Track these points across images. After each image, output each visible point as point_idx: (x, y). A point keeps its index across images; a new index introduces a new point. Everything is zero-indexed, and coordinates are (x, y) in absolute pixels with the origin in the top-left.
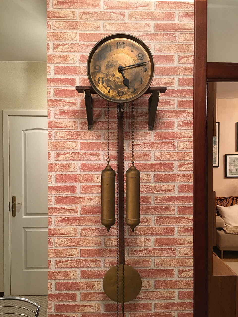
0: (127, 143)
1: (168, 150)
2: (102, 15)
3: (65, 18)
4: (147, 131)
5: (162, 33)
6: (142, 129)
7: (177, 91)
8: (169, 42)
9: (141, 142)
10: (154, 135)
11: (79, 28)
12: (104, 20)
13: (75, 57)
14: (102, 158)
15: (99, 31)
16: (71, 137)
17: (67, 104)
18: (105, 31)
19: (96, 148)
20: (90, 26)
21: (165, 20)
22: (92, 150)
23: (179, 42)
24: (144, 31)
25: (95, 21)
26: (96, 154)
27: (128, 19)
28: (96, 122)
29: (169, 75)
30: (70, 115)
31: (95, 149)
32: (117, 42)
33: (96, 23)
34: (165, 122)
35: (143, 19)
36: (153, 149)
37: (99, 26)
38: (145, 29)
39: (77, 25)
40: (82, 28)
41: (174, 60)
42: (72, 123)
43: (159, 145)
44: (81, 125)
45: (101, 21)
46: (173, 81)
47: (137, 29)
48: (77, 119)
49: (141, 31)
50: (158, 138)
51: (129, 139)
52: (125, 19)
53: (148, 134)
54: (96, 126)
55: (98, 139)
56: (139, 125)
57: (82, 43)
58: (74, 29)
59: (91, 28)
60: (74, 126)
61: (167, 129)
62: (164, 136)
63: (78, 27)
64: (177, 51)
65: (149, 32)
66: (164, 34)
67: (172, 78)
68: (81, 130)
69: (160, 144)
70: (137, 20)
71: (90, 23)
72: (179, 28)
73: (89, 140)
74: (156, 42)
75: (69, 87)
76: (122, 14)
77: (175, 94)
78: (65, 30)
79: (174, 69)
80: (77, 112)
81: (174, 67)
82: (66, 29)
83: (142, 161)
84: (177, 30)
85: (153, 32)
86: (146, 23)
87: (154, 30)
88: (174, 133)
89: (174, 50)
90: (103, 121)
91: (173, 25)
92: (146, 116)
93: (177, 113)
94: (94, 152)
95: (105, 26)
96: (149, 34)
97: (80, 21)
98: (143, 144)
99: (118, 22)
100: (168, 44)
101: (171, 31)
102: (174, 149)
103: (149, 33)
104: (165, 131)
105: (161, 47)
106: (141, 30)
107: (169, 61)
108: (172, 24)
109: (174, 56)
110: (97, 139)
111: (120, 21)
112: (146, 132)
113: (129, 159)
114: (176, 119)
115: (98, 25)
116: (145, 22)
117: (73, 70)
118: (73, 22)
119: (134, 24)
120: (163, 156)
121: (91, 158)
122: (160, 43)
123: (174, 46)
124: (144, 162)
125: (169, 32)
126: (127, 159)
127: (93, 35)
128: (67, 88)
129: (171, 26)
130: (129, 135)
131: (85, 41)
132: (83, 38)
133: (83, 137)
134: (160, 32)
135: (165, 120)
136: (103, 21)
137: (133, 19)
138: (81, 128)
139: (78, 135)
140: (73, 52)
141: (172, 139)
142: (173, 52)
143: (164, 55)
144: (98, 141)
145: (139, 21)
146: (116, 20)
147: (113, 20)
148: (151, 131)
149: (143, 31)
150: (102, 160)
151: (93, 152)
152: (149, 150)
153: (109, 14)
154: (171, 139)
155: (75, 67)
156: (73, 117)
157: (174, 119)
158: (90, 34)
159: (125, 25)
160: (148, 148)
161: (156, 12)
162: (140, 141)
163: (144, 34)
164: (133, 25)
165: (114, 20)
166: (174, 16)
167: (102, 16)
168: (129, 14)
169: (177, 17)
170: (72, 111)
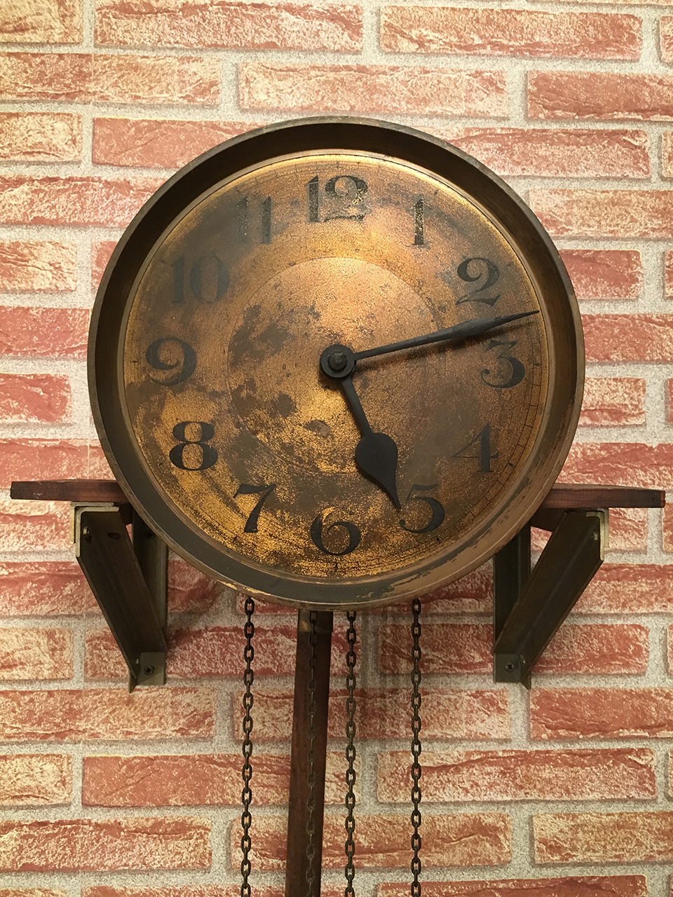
0: (369, 760)
1: (613, 800)
2: (232, 22)
3: (18, 37)
4: (484, 686)
5: (572, 127)
6: (457, 675)
7: (657, 456)
8: (608, 179)
9: (455, 754)
10: (528, 710)
11: (95, 93)
12: (238, 51)
13: (69, 256)
14: (219, 855)
15: (211, 107)
16: (28, 729)
17: (12, 526)
18: (244, 111)
19: (183, 792)
20: (159, 81)
21: (585, 59)
22: (158, 807)
23: (662, 178)
24: (469, 115)
25: (189, 54)
26: (181, 829)
27: (379, 47)
28: (182, 636)
29: (612, 363)
30: (27, 592)
31: (172, 801)
32: (316, 179)
33: (194, 67)
34: (590, 632)
35: (460, 47)
36: (521, 795)
37: (213, 84)
38: (473, 106)
39: (82, 76)
40: (110, 92)
41: (637, 280)
42: (39, 645)
43: (558, 772)
44: (92, 654)
45: (221, 55)
46: (635, 394)
47: (425, 101)
48: (69, 616)
49: (453, 117)
50: (555, 728)
51: (381, 737)
52: (358, 46)
53: (493, 704)
54: (183, 659)
55: (196, 739)
56: (439, 650)
57: (109, 174)
58: (63, 98)
59: (165, 95)
60: (47, 659)
61: (603, 675)
62: (588, 714)
63: (92, 87)
64: (654, 230)
65: (499, 119)
66: (579, 136)
67: (629, 380)
68: (91, 681)
69: (565, 763)
70: (427, 55)
71: (161, 62)
72: (664, 103)
73: (136, 743)
74: (534, 177)
75: (27, 425)
76: (342, 19)
77: (645, 471)
78: (14, 102)
79: (637, 330)
80: (69, 576)
81: (640, 318)
82: (20, 95)
83: (460, 868)
84: (654, 111)
85: (518, 121)
86: (478, 74)
87: (526, 112)
88: (645, 696)
89: (636, 221)
90: (225, 629)
91: (631, 87)
92: (479, 595)
93: (663, 582)
94: (172, 815)
95: (244, 84)
96: (499, 131)
97: (104, 52)
98: (462, 765)
99: (319, 63)
100: (605, 187)
101: (621, 115)
102: (646, 796)
103: (498, 127)
104: (593, 686)
105: (561, 204)
106: (448, 109)
107: (610, 285)
108: (626, 81)
109: (637, 253)
110: (187, 740)
111: (330, 56)
112: (478, 694)
113: (380, 856)
114: (657, 614)
115: (208, 77)
116: (474, 65)
117: (51, 327)
118: (61, 56)
119: (411, 74)
120: (580, 835)
121: (151, 853)
122: (557, 184)
123: (634, 200)
124: (467, 876)
125: (605, 121)
126: (369, 860)
127: (174, 130)
128: (17, 434)
129: (616, 91)
130: (380, 709)
131: (126, 166)
132: (116, 148)
133: (101, 729)
134: (557, 119)
135: (589, 622)
136: (234, 58)
137: (405, 45)
138: (93, 672)
139: (72, 714)
140: (54, 223)
141: (633, 732)
142: (633, 234)
143: (580, 248)
144: (193, 751)
145: (441, 59)
146: (309, 52)
147: (290, 48)
148: (511, 685)
149: (461, 117)
150: (216, 866)
151: (161, 818)
152: (500, 799)
153: (269, 17)
154: (626, 733)
155: (64, 311)
156: (45, 608)
157: (645, 614)
158: (159, 124)
159: (360, 79)
160: (491, 786)
161: (532, 13)
162: (446, 745)
163: (468, 130)
164: (405, 83)
165: (300, 49)
166: (634, 37)
167: (228, 28)
168: (384, 18)
169: (653, 42)
170: (43, 569)
